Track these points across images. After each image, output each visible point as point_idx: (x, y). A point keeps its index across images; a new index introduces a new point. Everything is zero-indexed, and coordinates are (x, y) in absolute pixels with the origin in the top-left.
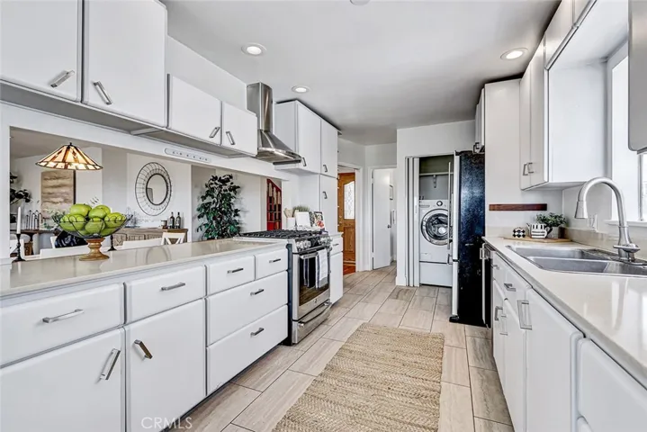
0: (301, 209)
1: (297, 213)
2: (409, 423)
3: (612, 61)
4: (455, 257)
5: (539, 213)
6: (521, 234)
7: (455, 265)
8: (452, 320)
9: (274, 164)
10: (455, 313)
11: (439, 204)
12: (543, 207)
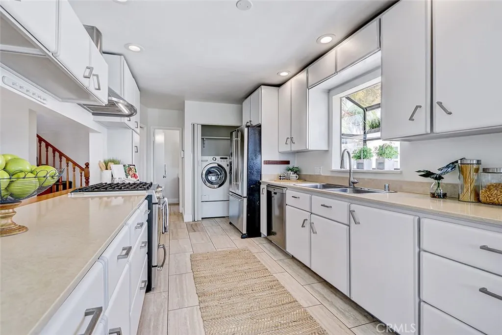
0: (115, 162)
1: (111, 165)
2: (283, 304)
3: (332, 92)
4: (245, 195)
5: (286, 166)
6: (282, 178)
7: (245, 200)
8: (243, 237)
9: (93, 114)
10: (245, 232)
11: (214, 159)
12: (288, 163)
